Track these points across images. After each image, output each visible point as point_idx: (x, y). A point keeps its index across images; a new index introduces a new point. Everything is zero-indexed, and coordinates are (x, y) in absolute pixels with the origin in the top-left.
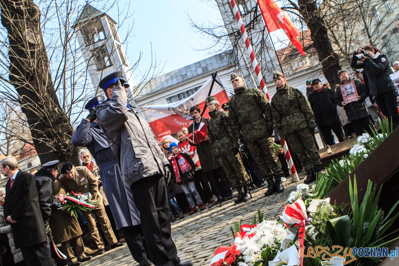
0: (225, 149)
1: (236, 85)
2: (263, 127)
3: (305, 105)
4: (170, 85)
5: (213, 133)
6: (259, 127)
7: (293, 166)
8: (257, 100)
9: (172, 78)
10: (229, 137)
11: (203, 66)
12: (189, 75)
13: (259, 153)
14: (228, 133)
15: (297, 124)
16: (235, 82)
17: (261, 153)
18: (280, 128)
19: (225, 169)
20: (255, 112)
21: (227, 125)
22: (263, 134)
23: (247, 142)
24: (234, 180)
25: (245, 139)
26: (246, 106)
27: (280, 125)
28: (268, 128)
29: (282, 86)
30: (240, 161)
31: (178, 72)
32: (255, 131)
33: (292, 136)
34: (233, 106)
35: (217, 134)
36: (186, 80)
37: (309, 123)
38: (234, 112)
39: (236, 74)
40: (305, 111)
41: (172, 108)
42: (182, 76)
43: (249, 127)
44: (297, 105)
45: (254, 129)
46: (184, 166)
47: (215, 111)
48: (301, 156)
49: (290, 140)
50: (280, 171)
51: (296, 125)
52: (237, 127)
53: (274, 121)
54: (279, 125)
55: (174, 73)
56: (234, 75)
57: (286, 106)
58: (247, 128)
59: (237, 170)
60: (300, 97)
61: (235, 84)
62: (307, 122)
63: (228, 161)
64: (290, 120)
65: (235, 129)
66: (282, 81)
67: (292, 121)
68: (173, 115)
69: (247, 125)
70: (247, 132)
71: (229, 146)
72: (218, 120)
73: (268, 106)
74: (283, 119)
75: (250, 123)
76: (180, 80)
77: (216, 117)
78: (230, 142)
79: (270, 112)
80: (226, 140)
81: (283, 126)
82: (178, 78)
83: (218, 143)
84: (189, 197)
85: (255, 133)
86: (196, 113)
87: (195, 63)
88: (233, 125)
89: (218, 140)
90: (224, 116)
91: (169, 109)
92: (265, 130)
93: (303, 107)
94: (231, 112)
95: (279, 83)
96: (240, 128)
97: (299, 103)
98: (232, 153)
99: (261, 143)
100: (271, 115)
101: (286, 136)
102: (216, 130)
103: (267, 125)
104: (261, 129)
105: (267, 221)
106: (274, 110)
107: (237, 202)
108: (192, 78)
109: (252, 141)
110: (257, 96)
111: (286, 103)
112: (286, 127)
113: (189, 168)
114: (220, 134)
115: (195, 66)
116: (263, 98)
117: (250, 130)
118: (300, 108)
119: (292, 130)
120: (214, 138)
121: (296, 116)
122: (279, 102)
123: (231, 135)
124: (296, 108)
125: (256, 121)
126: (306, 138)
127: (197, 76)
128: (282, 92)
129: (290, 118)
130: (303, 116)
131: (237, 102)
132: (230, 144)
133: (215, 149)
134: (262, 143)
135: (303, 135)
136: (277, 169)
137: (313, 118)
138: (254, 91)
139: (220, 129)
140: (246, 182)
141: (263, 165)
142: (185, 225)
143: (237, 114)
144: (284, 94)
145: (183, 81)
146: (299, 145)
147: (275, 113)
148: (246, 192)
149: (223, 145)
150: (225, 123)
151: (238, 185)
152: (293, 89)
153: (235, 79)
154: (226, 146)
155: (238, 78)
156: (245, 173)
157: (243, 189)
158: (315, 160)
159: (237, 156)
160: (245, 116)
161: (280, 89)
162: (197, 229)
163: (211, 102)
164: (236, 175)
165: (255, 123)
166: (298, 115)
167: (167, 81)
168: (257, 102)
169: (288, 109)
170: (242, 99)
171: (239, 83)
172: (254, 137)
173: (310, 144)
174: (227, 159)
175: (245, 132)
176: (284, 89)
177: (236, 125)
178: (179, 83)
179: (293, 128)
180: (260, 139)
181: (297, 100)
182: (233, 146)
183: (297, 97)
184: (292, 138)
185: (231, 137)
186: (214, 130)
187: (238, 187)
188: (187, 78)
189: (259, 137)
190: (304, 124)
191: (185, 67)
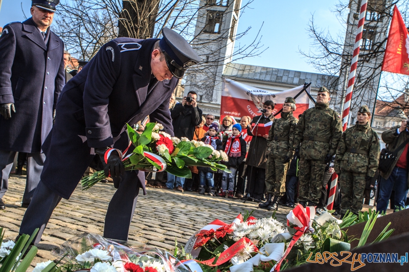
0: (277, 153)
1: (320, 99)
2: (323, 152)
3: (375, 152)
4: (261, 79)
5: (275, 132)
6: (319, 149)
7: (331, 204)
8: (332, 123)
9: (267, 73)
10: (288, 143)
11: (301, 78)
12: (284, 79)
13: (306, 173)
14: (288, 139)
15: (358, 165)
16: (321, 96)
17: (308, 174)
18: (339, 161)
19: (267, 171)
20: (323, 133)
21: (292, 132)
22: (319, 157)
23: (301, 156)
24: (270, 185)
25: (300, 153)
26: (319, 123)
27: (341, 157)
28: (327, 154)
29: (363, 122)
30: (285, 171)
31: (276, 71)
32: (313, 150)
33: (346, 174)
34: (306, 116)
35: (278, 135)
36: (279, 82)
37: (369, 171)
38: (304, 123)
39: (325, 89)
40: (372, 158)
41: (251, 94)
42: (277, 76)
43: (310, 144)
44: (368, 148)
45: (314, 148)
46: (236, 150)
47: (288, 113)
48: (344, 197)
49: (342, 177)
50: (317, 200)
51: (355, 165)
52: (299, 138)
53: (337, 151)
54: (339, 157)
55: (271, 70)
56: (324, 89)
57: (356, 143)
58: (308, 144)
59: (277, 177)
60: (374, 142)
61: (320, 97)
62: (368, 168)
63: (274, 165)
64: (352, 158)
65: (296, 139)
66: (365, 118)
67: (354, 160)
68: (248, 100)
69: (310, 141)
70: (306, 147)
71: (283, 152)
72: (286, 123)
73: (340, 134)
74: (346, 154)
75: (313, 140)
76: (273, 80)
77: (287, 119)
78: (286, 149)
79: (339, 141)
80: (283, 145)
81: (343, 160)
82: (272, 77)
83: (274, 144)
84: (224, 180)
85: (313, 153)
86: (269, 108)
87: (295, 71)
88: (296, 134)
89: (276, 140)
90: (294, 122)
91: (248, 93)
92: (323, 155)
93: (372, 152)
94: (302, 121)
95: (362, 118)
96: (302, 140)
97: (370, 147)
98: (282, 159)
99: (313, 164)
100: (337, 145)
101: (340, 171)
102: (279, 131)
103: (328, 151)
104: (320, 152)
105: (273, 220)
106: (343, 140)
107: (261, 206)
108: (285, 83)
109: (306, 158)
110: (334, 119)
111: (358, 140)
112: (345, 162)
113: (238, 154)
114: (281, 136)
115: (294, 73)
116: (339, 124)
117: (309, 147)
118: (368, 152)
119: (349, 168)
120: (272, 137)
121: (361, 157)
122: (352, 136)
123: (290, 142)
124: (365, 149)
125: (320, 142)
126: (358, 182)
127: (291, 84)
128: (359, 128)
129: (353, 156)
130: (367, 161)
131: (312, 114)
132: (285, 150)
133: (269, 147)
134: (314, 166)
135: (357, 178)
136: (315, 197)
137: (375, 168)
138: (333, 113)
139: (284, 132)
140: (280, 193)
141: (303, 186)
142: (203, 199)
143: (306, 126)
144: (360, 130)
145: (276, 82)
146: (348, 186)
147: (342, 145)
148: (274, 202)
149: (278, 148)
150: (291, 130)
151: (270, 192)
152: (372, 131)
153: (323, 93)
154: (280, 150)
155: (326, 93)
156: (283, 185)
157: (273, 198)
158: (356, 208)
159: (285, 165)
160: (312, 132)
161: (359, 124)
162: (211, 208)
163: (289, 104)
164: (274, 182)
165: (319, 144)
166: (363, 157)
167: (261, 73)
168: (331, 125)
169: (357, 147)
170: (318, 114)
171: (324, 98)
172: (309, 156)
173: (359, 191)
174: (274, 162)
175: (304, 147)
176: (363, 126)
177: (300, 136)
178: (271, 81)
179: (351, 167)
180: (315, 160)
181: (370, 143)
182: (286, 154)
183: (371, 141)
184: (344, 175)
185: (290, 144)
186: (277, 129)
187: (270, 193)
188: (280, 81)
189: (314, 158)
190: (364, 169)
191: (284, 70)
